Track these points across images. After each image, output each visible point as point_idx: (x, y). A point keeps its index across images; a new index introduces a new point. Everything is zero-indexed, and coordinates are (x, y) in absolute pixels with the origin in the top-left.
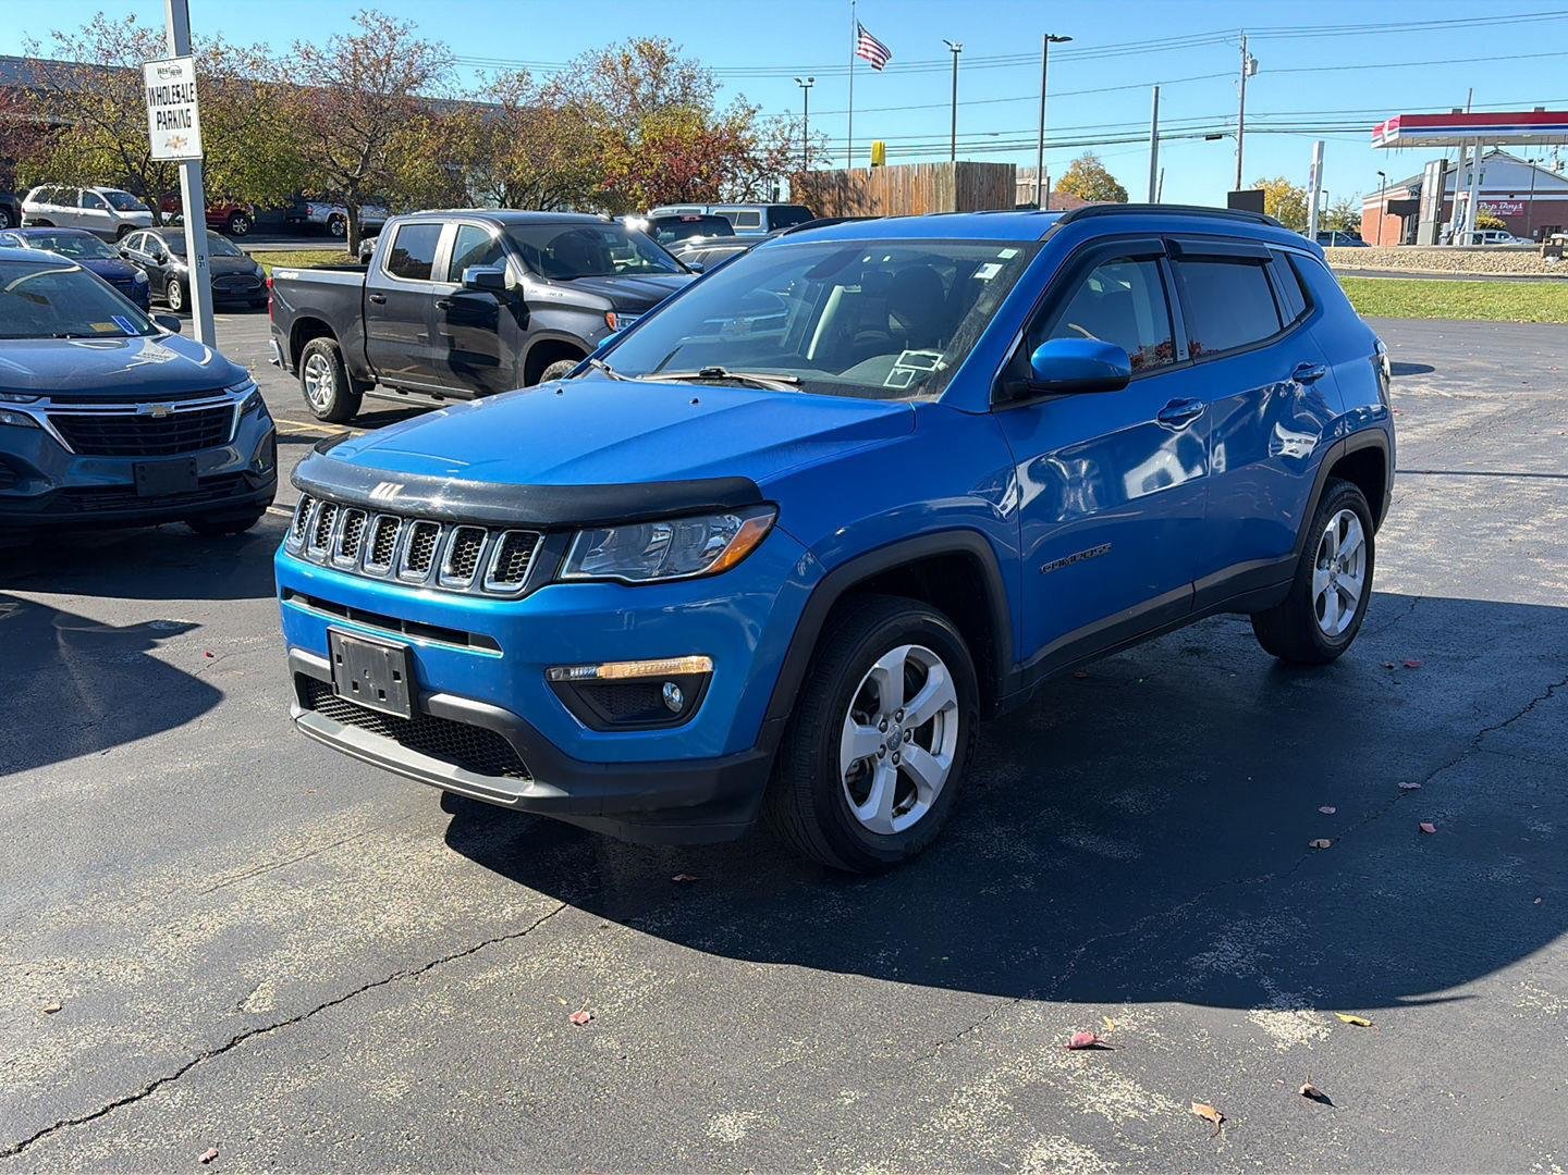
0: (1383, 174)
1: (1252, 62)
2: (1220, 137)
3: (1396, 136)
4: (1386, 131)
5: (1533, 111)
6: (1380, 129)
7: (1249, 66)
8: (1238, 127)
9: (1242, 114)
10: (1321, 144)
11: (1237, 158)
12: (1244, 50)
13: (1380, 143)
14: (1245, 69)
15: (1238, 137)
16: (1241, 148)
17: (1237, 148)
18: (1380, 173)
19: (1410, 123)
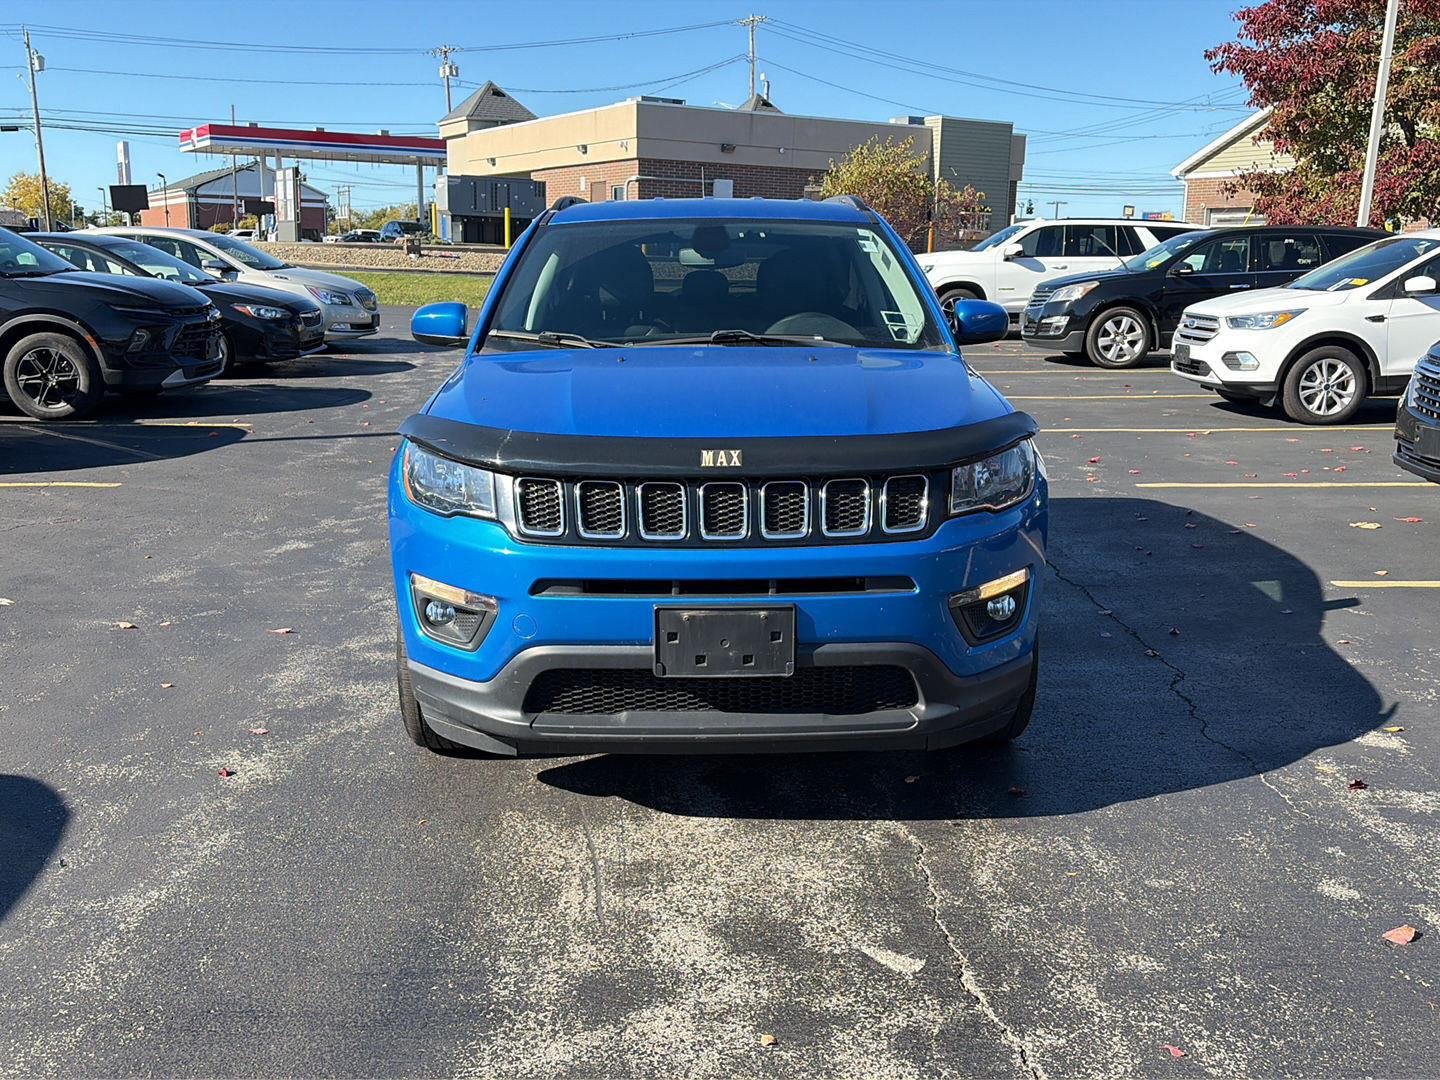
0: (162, 176)
1: (38, 58)
2: (15, 129)
3: (208, 143)
4: (194, 137)
5: (315, 130)
6: (189, 134)
7: (36, 62)
8: (35, 121)
9: (36, 108)
10: (126, 145)
11: (38, 151)
12: (28, 46)
13: (191, 147)
14: (32, 64)
15: (36, 131)
16: (40, 141)
17: (37, 141)
18: (160, 175)
19: (216, 131)
